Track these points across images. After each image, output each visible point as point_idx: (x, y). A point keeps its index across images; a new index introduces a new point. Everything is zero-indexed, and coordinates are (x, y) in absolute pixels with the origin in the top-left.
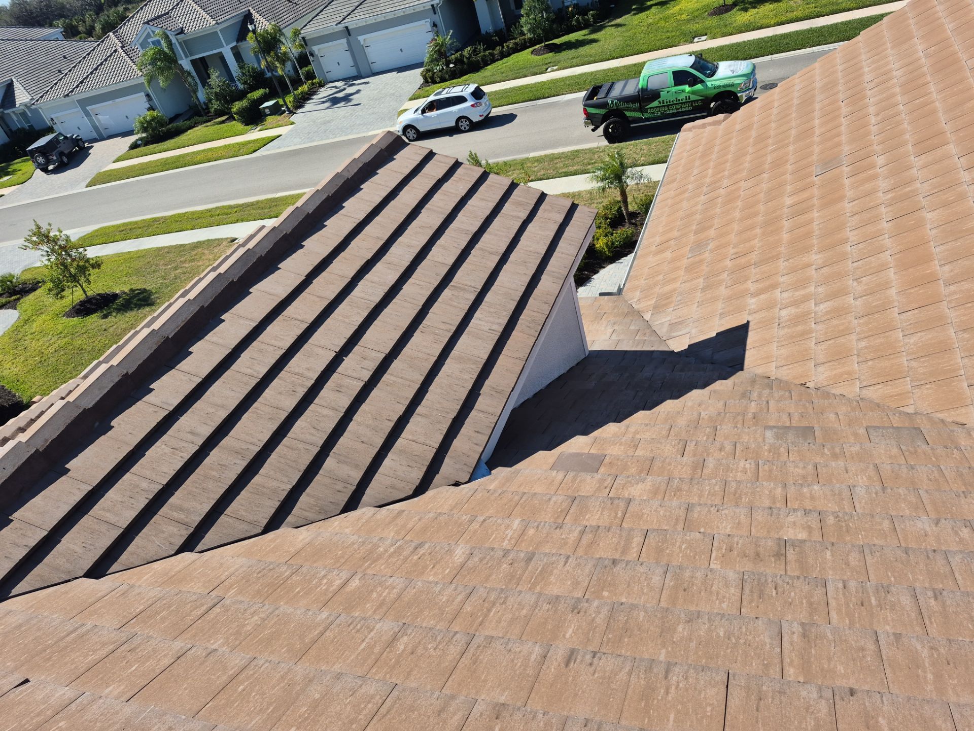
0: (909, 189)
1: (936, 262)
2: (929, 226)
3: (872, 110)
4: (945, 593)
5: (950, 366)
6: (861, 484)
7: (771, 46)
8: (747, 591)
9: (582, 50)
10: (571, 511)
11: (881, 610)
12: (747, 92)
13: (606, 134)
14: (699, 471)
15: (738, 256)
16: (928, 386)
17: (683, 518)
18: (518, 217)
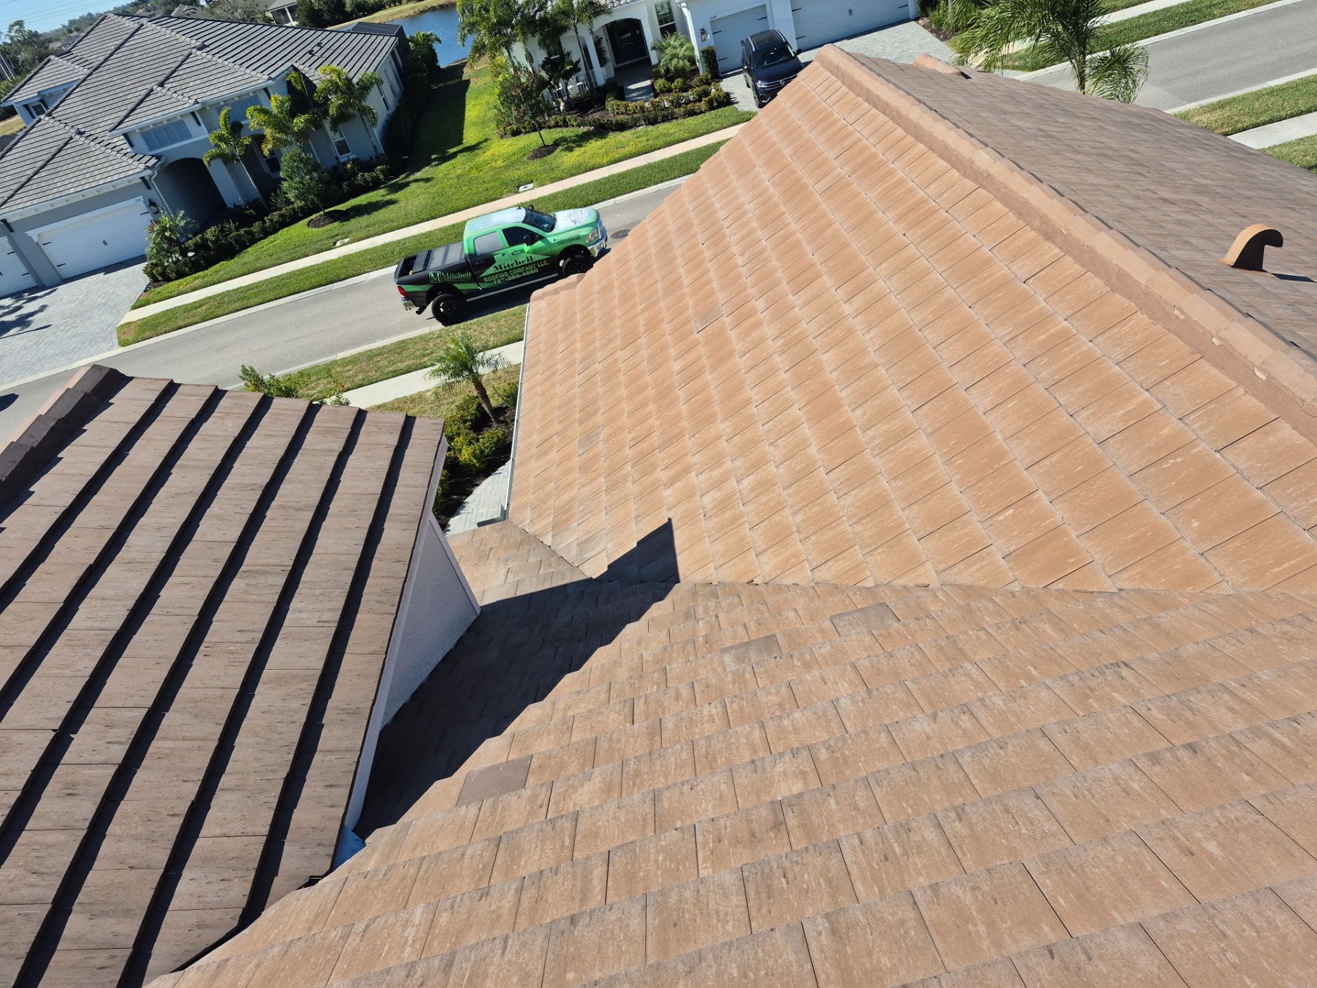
0: (797, 331)
1: (847, 407)
2: (828, 370)
3: (735, 249)
4: (967, 808)
5: (894, 521)
6: (844, 694)
7: (611, 188)
8: (752, 895)
9: (378, 215)
10: (498, 862)
11: (908, 858)
12: (598, 244)
13: (438, 315)
14: (658, 738)
15: (638, 441)
16: (879, 551)
17: (651, 815)
18: (331, 450)
